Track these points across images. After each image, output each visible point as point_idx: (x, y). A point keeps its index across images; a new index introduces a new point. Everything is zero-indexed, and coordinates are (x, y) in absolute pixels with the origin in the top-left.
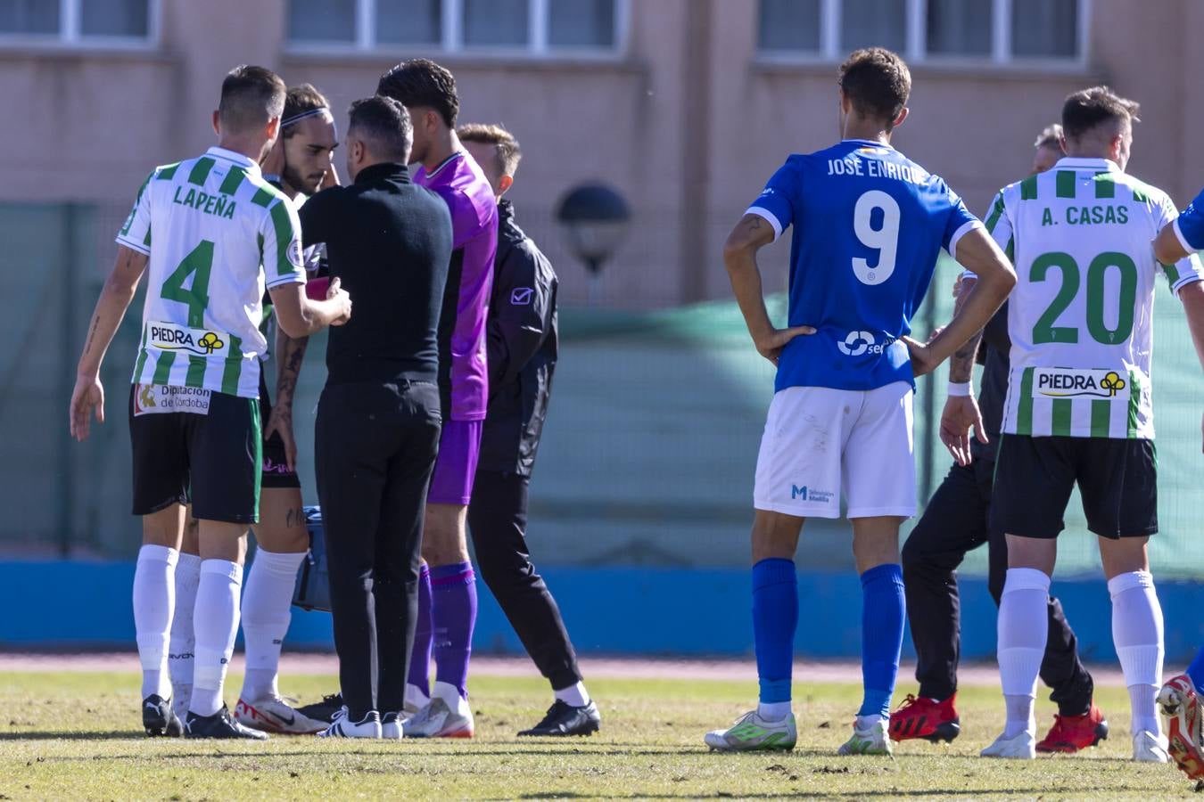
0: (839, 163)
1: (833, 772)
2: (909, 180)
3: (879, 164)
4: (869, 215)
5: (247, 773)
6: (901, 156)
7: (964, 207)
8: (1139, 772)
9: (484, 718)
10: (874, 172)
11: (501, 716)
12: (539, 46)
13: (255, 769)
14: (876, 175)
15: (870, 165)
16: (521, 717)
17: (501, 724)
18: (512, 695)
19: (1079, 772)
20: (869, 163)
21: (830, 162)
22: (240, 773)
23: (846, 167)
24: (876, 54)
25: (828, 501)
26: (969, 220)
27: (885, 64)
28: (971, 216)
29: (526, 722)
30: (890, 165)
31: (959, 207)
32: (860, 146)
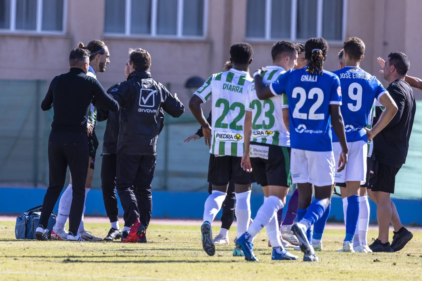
0: (343, 75)
1: (266, 254)
2: (365, 79)
3: (356, 74)
4: (353, 90)
5: (90, 252)
6: (363, 71)
7: (383, 86)
8: (359, 256)
9: (161, 237)
10: (355, 77)
11: (166, 237)
12: (180, 35)
13: (92, 251)
14: (355, 78)
15: (353, 75)
16: (172, 237)
17: (166, 239)
18: (170, 230)
19: (340, 255)
20: (353, 74)
21: (341, 74)
22: (88, 253)
23: (346, 76)
24: (355, 40)
25: (340, 177)
26: (384, 91)
27: (358, 43)
28: (385, 89)
29: (174, 239)
30: (359, 74)
31: (381, 86)
32: (350, 68)
